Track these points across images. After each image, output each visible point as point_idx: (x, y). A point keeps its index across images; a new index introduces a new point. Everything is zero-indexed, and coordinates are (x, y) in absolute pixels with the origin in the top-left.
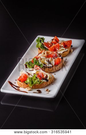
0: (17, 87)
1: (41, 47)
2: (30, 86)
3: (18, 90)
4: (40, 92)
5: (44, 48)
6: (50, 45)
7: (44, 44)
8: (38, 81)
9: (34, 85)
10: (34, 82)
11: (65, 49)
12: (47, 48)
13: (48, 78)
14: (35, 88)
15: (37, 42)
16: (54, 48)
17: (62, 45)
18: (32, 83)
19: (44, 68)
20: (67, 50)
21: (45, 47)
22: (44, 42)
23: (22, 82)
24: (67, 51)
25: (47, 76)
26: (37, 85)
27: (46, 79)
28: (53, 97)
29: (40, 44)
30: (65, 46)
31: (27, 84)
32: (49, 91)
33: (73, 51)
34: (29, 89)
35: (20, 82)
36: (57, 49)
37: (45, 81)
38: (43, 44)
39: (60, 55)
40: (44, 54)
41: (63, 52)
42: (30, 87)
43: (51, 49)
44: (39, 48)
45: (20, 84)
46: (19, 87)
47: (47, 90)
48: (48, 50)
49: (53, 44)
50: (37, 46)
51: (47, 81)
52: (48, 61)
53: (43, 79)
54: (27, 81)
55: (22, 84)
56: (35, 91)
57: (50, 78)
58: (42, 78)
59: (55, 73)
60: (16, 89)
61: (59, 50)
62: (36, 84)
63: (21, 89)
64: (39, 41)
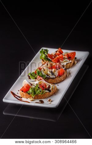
0: (19, 97)
1: (45, 59)
2: (32, 96)
3: (21, 100)
4: (42, 102)
5: (48, 60)
6: (53, 57)
7: (48, 56)
8: (41, 91)
9: (37, 95)
10: (36, 92)
11: (68, 60)
12: (50, 59)
13: (51, 89)
14: (37, 99)
15: (41, 54)
16: (57, 60)
17: (66, 57)
18: (35, 93)
19: (47, 79)
20: (71, 61)
21: (49, 58)
22: (47, 53)
23: (24, 92)
24: (71, 63)
25: (49, 87)
26: (40, 96)
27: (48, 89)
28: (55, 107)
29: (44, 56)
30: (69, 58)
31: (29, 94)
32: (52, 101)
33: (77, 63)
34: (32, 99)
35: (23, 92)
36: (61, 61)
37: (48, 91)
38: (46, 56)
39: (63, 66)
40: (47, 65)
41: (67, 64)
42: (33, 98)
43: (55, 60)
44: (42, 60)
45: (23, 94)
46: (22, 98)
47: (49, 101)
48: (51, 61)
49: (56, 56)
50: (41, 58)
51: (50, 91)
52: (52, 72)
53: (46, 89)
54: (29, 92)
55: (25, 94)
56: (38, 101)
57: (52, 89)
58: (44, 88)
59: (59, 84)
60: (18, 99)
61: (63, 62)
62: (38, 94)
63: (24, 99)
64: (43, 52)
